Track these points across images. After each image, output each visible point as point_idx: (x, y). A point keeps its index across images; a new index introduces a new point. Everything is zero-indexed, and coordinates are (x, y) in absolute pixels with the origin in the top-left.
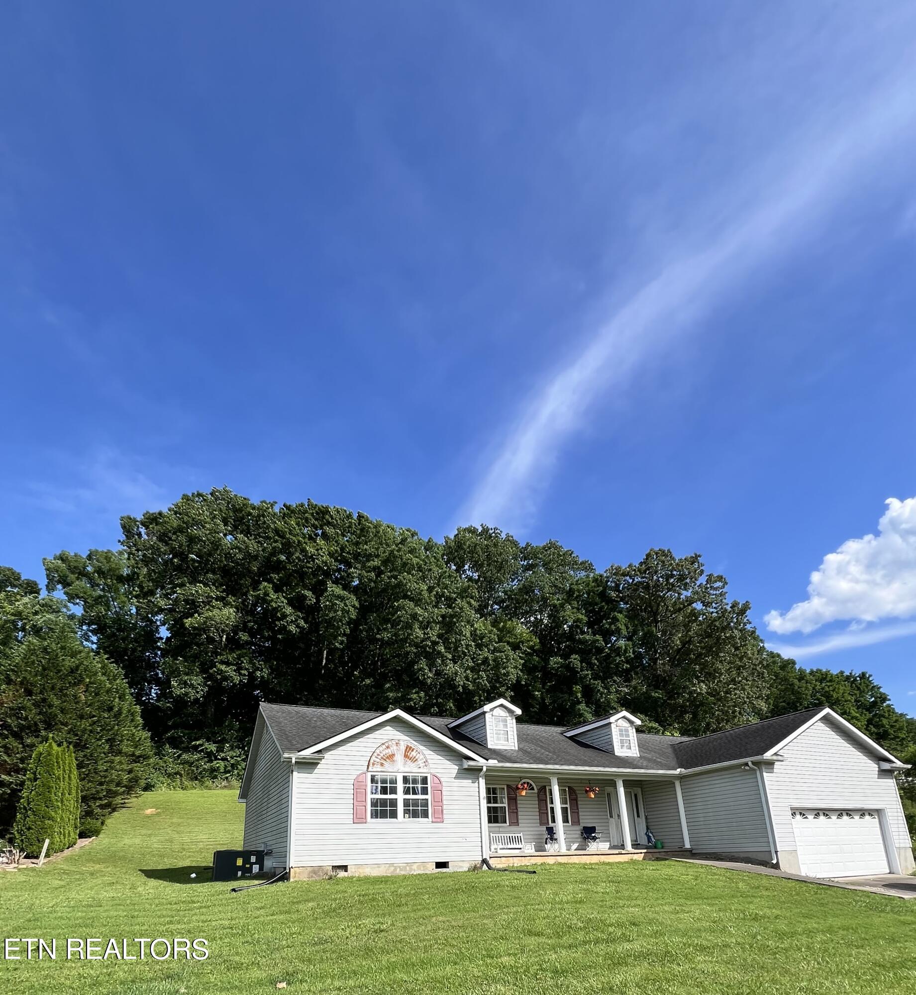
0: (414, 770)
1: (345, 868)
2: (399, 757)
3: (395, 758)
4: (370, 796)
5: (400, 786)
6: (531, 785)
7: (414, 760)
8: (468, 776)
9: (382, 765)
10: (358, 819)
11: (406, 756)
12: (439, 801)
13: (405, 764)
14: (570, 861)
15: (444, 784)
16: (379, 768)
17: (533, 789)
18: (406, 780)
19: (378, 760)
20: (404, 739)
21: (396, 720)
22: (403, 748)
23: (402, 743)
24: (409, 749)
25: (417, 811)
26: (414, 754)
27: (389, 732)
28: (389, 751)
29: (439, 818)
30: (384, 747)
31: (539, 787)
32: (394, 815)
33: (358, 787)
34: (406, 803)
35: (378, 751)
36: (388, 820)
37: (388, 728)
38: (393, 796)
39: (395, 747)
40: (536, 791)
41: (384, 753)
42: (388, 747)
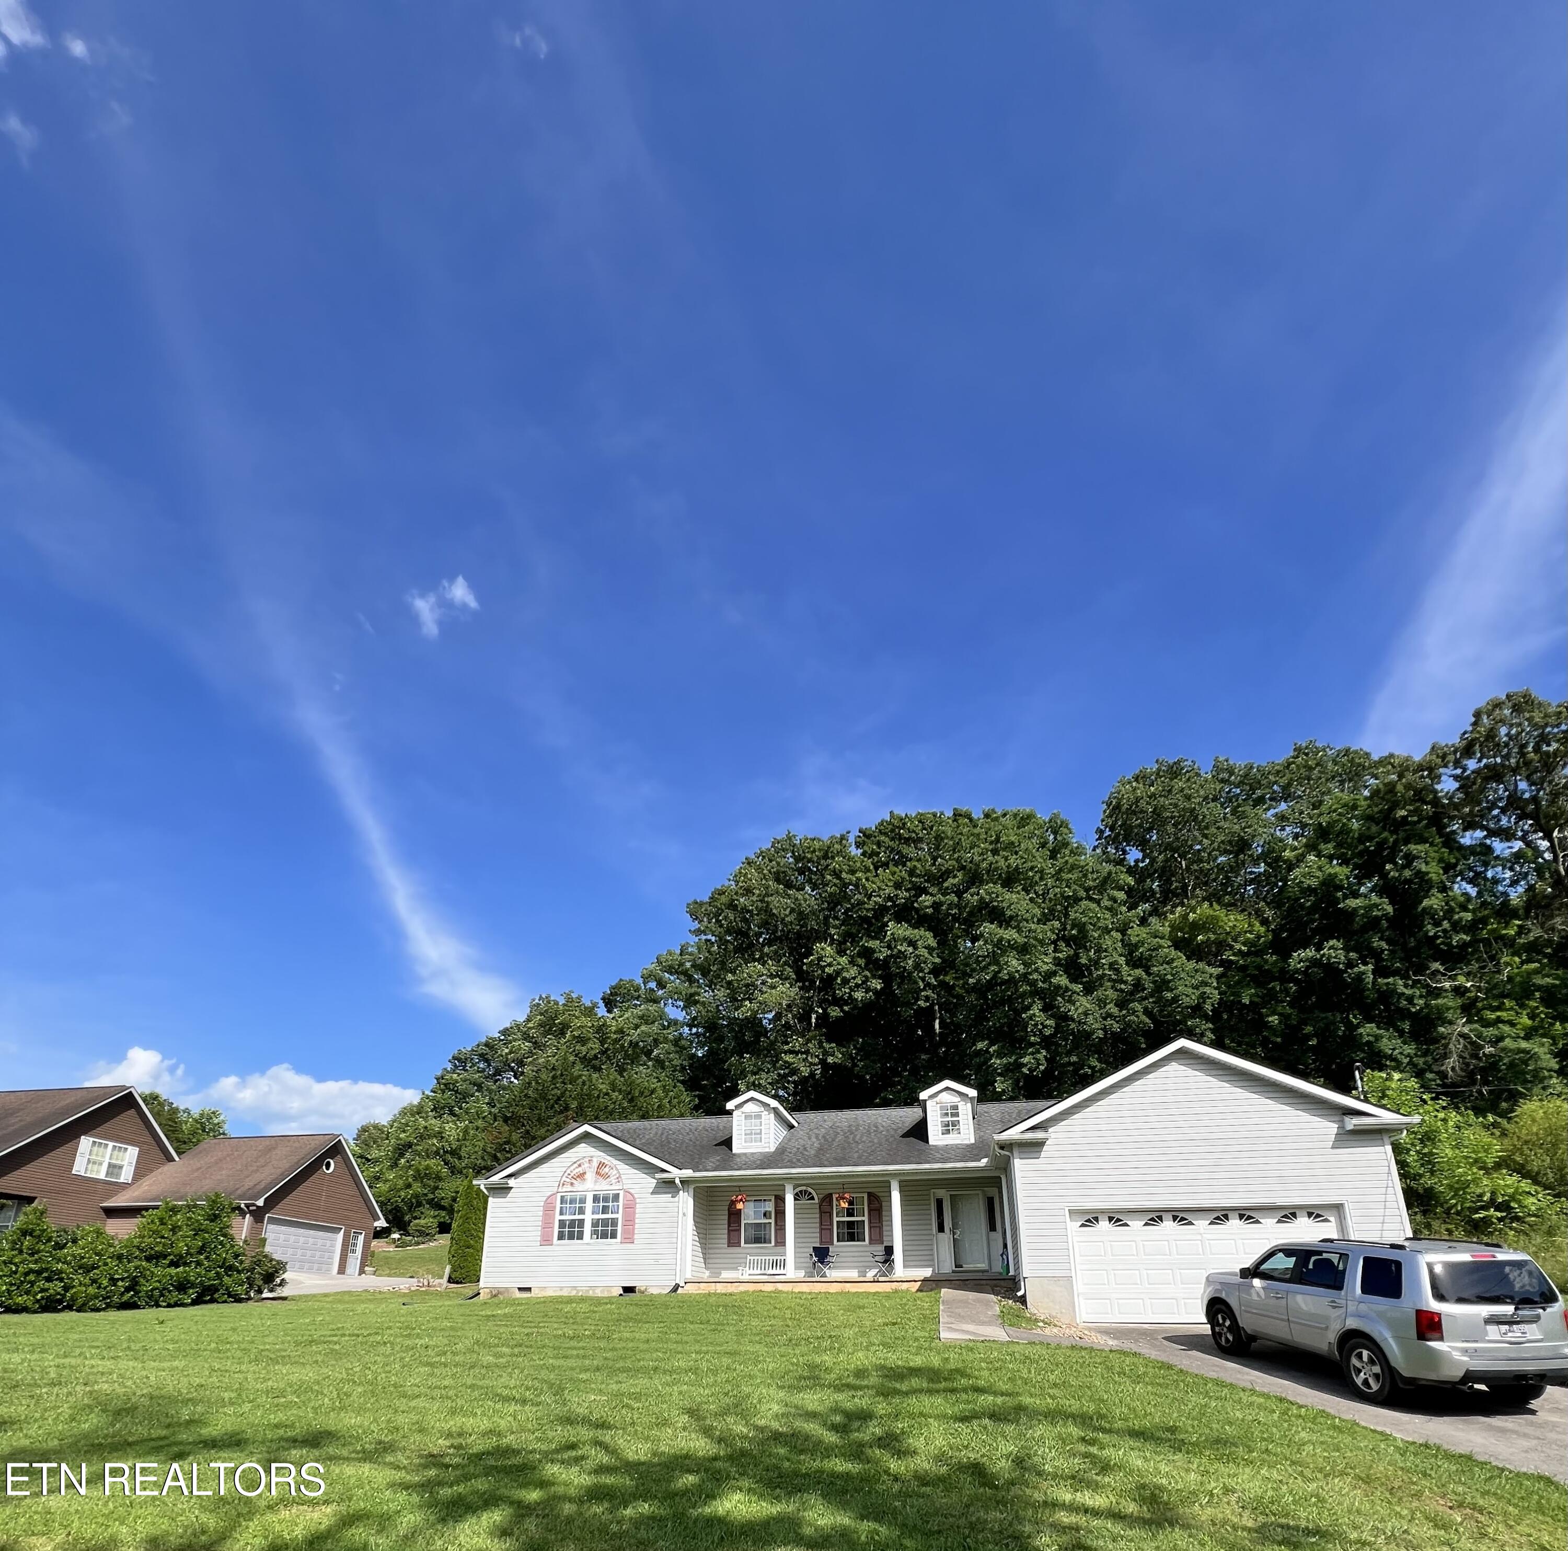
0: (604, 1187)
1: (529, 1289)
2: (590, 1176)
3: (586, 1176)
4: (558, 1217)
5: (589, 1205)
6: (810, 1193)
7: (606, 1177)
8: (668, 1190)
9: (572, 1184)
10: (546, 1241)
11: (597, 1173)
12: (630, 1220)
13: (596, 1182)
14: (796, 1290)
15: (638, 1201)
16: (569, 1188)
17: (813, 1198)
18: (596, 1199)
19: (568, 1180)
20: (599, 1155)
21: (586, 1136)
22: (595, 1164)
23: (595, 1160)
24: (601, 1165)
25: (606, 1230)
26: (607, 1170)
27: (583, 1149)
28: (580, 1170)
29: (629, 1238)
30: (576, 1165)
31: (821, 1196)
32: (580, 1237)
33: (548, 1209)
34: (595, 1224)
35: (568, 1172)
36: (576, 1241)
37: (583, 1145)
38: (581, 1217)
39: (587, 1165)
40: (816, 1201)
41: (575, 1172)
42: (580, 1165)
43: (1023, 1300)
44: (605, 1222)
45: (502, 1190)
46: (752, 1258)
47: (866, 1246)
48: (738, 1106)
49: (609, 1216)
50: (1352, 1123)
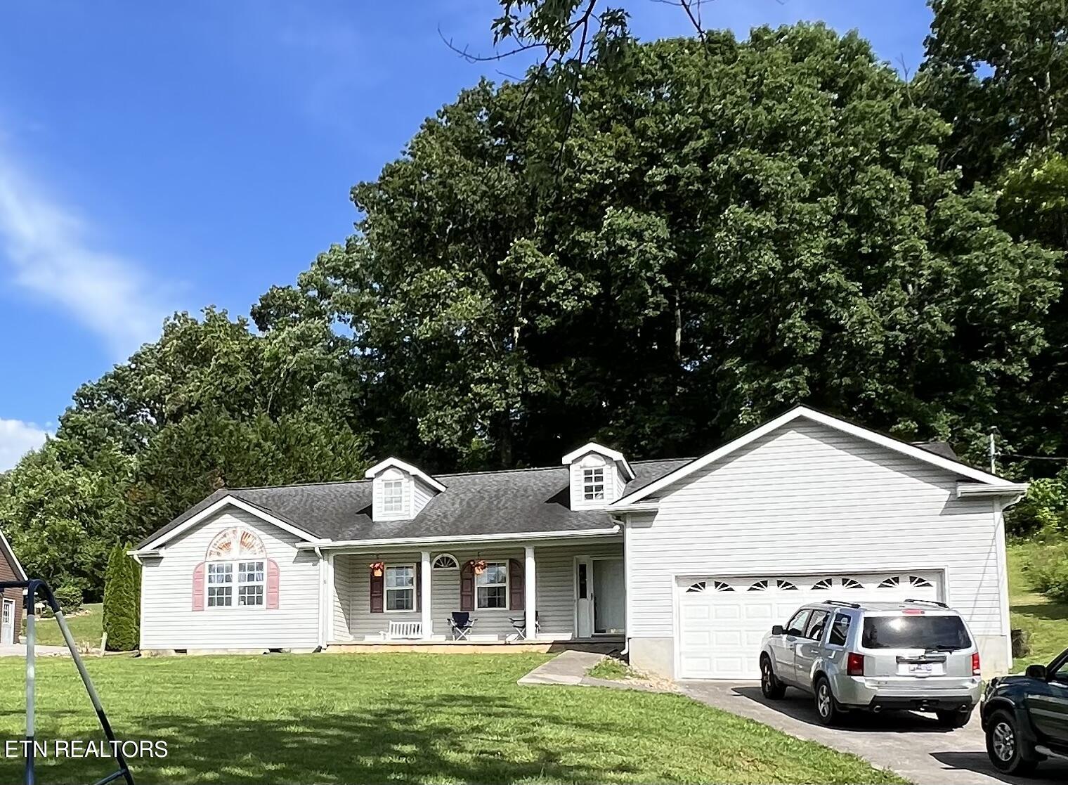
0: (248, 556)
1: (185, 651)
2: (235, 546)
3: (231, 546)
4: (207, 585)
5: (235, 573)
6: (452, 560)
7: (250, 546)
8: (309, 559)
9: (218, 554)
10: (197, 607)
11: (242, 543)
12: (274, 587)
13: (241, 551)
15: (281, 569)
16: (218, 558)
17: (454, 565)
18: (242, 567)
19: (214, 550)
20: (243, 526)
21: (229, 508)
22: (239, 534)
23: (238, 529)
24: (245, 535)
25: (252, 597)
26: (250, 540)
27: (227, 520)
28: (225, 540)
29: (274, 605)
30: (221, 536)
31: (462, 563)
32: (229, 603)
33: (198, 576)
34: (242, 591)
35: (215, 542)
36: (224, 607)
37: (227, 516)
38: (228, 585)
39: (232, 535)
40: (458, 567)
41: (220, 542)
42: (225, 536)
43: (626, 658)
44: (251, 589)
45: (154, 559)
46: (394, 623)
47: (506, 611)
48: (379, 474)
49: (255, 583)
50: (963, 488)
